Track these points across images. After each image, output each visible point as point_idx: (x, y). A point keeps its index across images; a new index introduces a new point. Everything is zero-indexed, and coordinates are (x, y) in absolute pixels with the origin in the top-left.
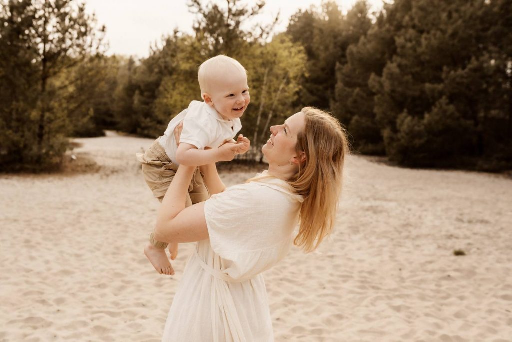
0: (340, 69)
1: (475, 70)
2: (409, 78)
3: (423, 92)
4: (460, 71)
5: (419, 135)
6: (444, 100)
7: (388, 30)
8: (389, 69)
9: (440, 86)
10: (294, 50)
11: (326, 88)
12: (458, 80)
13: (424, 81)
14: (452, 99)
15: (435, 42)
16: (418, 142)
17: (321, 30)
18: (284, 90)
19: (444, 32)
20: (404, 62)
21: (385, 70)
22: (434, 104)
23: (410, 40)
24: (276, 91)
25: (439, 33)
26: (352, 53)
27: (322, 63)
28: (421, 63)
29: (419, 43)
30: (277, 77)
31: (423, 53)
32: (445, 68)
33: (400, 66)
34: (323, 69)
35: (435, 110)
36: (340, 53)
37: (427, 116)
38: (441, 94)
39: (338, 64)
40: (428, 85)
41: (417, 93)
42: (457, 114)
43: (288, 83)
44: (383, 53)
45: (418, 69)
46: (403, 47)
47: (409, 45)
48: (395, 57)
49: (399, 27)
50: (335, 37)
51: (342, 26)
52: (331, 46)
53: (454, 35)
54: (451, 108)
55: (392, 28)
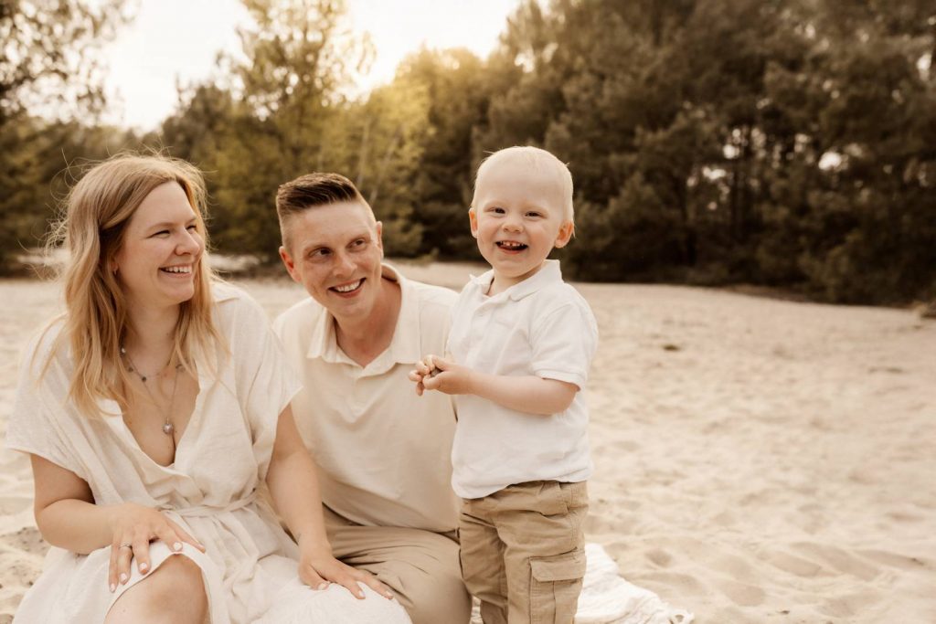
0: (479, 138)
1: (683, 133)
2: (584, 146)
3: (606, 168)
4: (661, 135)
5: (601, 232)
6: (637, 177)
7: (552, 80)
8: (555, 133)
9: (631, 158)
10: (410, 92)
11: (457, 173)
12: (659, 148)
13: (606, 153)
14: (649, 177)
15: (622, 91)
16: (600, 243)
17: (448, 83)
18: (396, 156)
19: (635, 76)
20: (578, 122)
21: (548, 136)
22: (622, 184)
23: (586, 90)
24: (382, 156)
25: (629, 79)
26: (497, 113)
27: (450, 133)
28: (604, 125)
29: (599, 93)
30: (384, 133)
31: (607, 109)
32: (639, 130)
33: (571, 128)
34: (452, 142)
35: (625, 193)
36: (478, 117)
37: (613, 203)
38: (633, 169)
39: (476, 131)
40: (614, 158)
41: (598, 171)
42: (657, 200)
43: (401, 144)
44: (545, 115)
45: (597, 133)
46: (576, 99)
47: (584, 97)
48: (563, 116)
49: (569, 74)
50: (469, 90)
51: (479, 76)
52: (464, 105)
53: (651, 80)
54: (648, 191)
55: (558, 75)
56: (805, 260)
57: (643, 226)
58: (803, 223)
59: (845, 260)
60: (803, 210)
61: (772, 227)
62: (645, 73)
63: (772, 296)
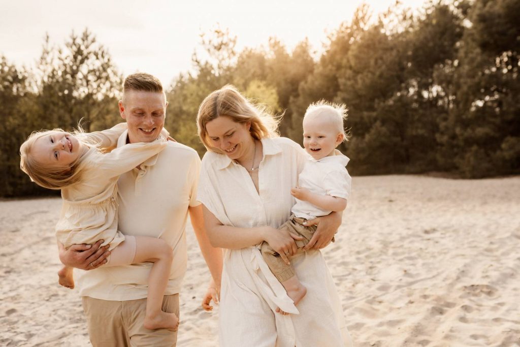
0: (294, 102)
3: (362, 118)
5: (363, 150)
6: (378, 123)
7: (331, 70)
9: (374, 114)
13: (362, 110)
14: (384, 122)
15: (368, 81)
16: (362, 156)
19: (373, 74)
22: (371, 127)
23: (349, 79)
25: (370, 75)
26: (303, 89)
28: (359, 97)
29: (356, 82)
31: (360, 89)
32: (376, 100)
35: (373, 131)
36: (292, 88)
37: (367, 136)
38: (376, 119)
39: (291, 98)
40: (365, 113)
41: (358, 120)
42: (389, 134)
44: (329, 88)
45: (357, 101)
46: (345, 85)
47: (349, 83)
49: (339, 67)
53: (381, 76)
54: (384, 129)
55: (334, 68)
56: (457, 160)
57: (383, 146)
58: (455, 142)
59: (472, 159)
60: (454, 137)
61: (442, 145)
62: (378, 73)
63: (445, 177)
